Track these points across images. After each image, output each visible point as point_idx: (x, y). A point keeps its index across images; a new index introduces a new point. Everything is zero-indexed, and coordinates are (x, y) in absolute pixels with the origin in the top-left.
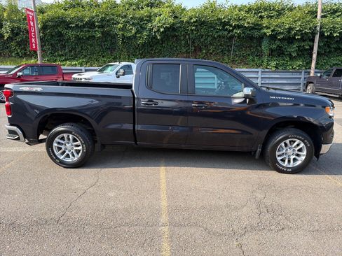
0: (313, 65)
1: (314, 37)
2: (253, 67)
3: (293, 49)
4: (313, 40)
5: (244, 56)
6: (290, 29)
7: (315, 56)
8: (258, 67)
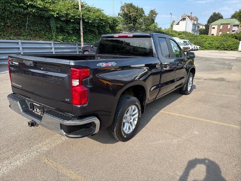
0: (82, 40)
1: (80, 22)
2: (46, 40)
3: (69, 28)
4: (79, 24)
5: (37, 31)
6: (67, 14)
7: (82, 34)
8: (50, 40)
